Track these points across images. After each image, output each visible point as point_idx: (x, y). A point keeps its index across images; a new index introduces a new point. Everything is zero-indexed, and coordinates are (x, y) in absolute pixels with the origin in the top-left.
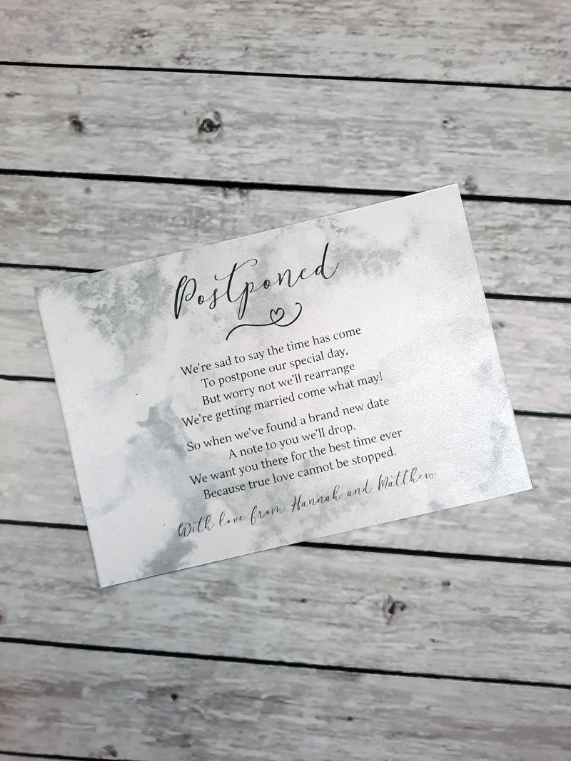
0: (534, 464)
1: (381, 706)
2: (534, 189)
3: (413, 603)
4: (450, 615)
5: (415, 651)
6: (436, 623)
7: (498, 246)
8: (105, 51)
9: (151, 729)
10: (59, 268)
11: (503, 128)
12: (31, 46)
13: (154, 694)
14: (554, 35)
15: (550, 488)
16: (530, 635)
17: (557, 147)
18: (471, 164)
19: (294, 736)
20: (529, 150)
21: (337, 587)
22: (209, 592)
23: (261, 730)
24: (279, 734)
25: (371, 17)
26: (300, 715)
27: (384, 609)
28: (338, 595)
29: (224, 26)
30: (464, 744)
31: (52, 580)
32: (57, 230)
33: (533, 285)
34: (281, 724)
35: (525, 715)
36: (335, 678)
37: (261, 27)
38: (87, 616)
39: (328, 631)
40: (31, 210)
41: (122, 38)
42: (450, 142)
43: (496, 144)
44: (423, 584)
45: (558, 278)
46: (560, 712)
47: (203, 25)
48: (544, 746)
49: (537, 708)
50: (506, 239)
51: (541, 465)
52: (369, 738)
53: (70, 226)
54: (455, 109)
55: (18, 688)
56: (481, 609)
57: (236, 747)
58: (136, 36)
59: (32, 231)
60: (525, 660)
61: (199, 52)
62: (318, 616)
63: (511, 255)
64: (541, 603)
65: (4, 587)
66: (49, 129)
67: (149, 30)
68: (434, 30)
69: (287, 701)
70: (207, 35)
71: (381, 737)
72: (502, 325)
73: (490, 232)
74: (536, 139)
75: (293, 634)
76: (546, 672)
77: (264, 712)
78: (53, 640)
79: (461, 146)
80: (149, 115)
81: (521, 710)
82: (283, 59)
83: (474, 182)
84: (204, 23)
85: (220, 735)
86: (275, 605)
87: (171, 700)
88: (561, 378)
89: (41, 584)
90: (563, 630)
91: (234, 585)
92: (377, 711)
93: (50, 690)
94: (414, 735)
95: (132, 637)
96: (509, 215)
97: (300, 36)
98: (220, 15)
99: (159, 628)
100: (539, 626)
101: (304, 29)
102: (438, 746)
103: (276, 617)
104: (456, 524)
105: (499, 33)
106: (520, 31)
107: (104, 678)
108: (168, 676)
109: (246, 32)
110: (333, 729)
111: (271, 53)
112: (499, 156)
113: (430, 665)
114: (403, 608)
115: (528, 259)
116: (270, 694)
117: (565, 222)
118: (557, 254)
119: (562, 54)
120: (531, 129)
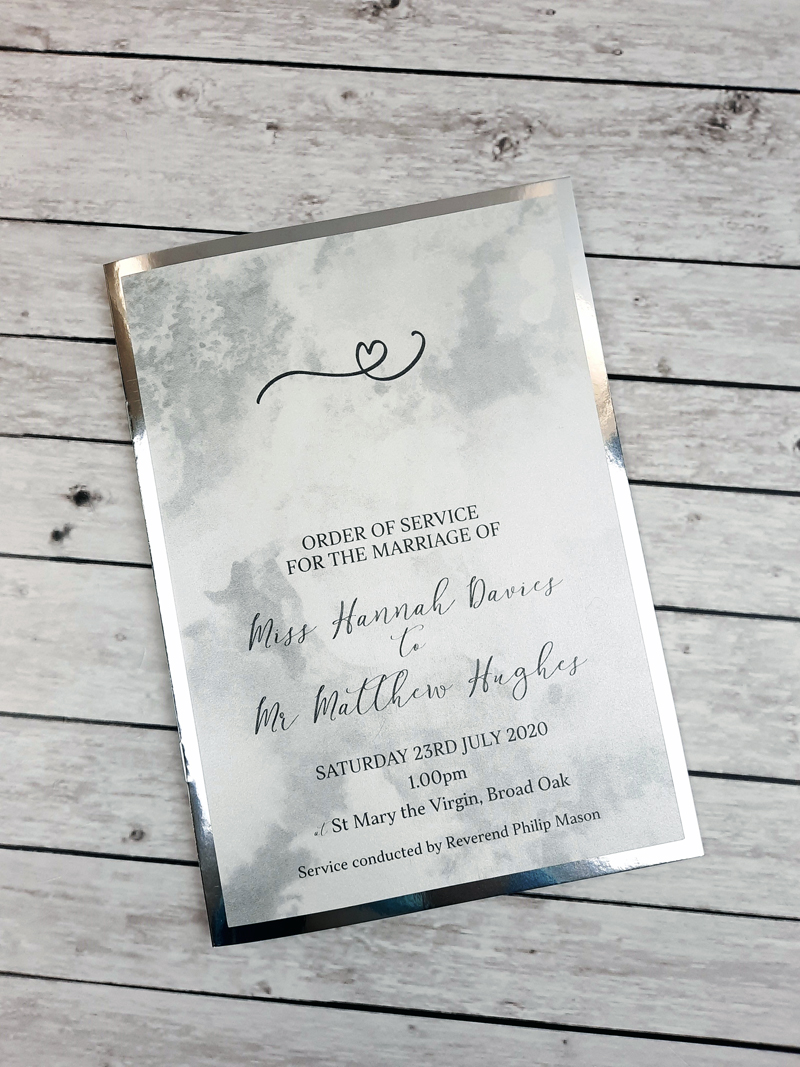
0: (734, 669)
1: (567, 937)
2: (732, 373)
7: (694, 433)
8: (272, 218)
9: (310, 962)
11: (699, 307)
12: (192, 211)
14: (753, 209)
15: (752, 696)
16: (733, 859)
17: (757, 327)
18: (665, 345)
19: (470, 971)
20: (727, 330)
23: (433, 964)
24: (454, 968)
26: (477, 947)
29: (400, 194)
30: (660, 982)
33: (732, 474)
34: (456, 957)
35: (728, 950)
36: (515, 905)
41: (290, 204)
42: (642, 321)
43: (693, 324)
45: (759, 467)
46: (766, 946)
47: (377, 192)
48: (747, 984)
49: (741, 942)
50: (703, 425)
51: (742, 670)
52: (554, 974)
54: (648, 286)
55: (161, 915)
57: (405, 983)
58: (305, 202)
60: (727, 887)
63: (707, 442)
64: (743, 823)
65: (149, 800)
67: (320, 196)
68: (626, 202)
69: (463, 931)
71: (567, 973)
72: (698, 518)
73: (685, 418)
74: (734, 318)
76: (750, 901)
77: (438, 943)
79: (654, 326)
81: (723, 944)
83: (667, 363)
84: (379, 190)
85: (389, 969)
88: (763, 575)
90: (768, 854)
92: (564, 942)
93: (197, 918)
94: (604, 971)
96: (706, 400)
98: (396, 182)
100: (743, 849)
102: (631, 984)
105: (695, 206)
106: (717, 205)
110: (514, 964)
112: (694, 336)
113: (621, 892)
115: (727, 446)
116: (445, 923)
117: (767, 408)
118: (758, 441)
119: (762, 229)
120: (728, 308)
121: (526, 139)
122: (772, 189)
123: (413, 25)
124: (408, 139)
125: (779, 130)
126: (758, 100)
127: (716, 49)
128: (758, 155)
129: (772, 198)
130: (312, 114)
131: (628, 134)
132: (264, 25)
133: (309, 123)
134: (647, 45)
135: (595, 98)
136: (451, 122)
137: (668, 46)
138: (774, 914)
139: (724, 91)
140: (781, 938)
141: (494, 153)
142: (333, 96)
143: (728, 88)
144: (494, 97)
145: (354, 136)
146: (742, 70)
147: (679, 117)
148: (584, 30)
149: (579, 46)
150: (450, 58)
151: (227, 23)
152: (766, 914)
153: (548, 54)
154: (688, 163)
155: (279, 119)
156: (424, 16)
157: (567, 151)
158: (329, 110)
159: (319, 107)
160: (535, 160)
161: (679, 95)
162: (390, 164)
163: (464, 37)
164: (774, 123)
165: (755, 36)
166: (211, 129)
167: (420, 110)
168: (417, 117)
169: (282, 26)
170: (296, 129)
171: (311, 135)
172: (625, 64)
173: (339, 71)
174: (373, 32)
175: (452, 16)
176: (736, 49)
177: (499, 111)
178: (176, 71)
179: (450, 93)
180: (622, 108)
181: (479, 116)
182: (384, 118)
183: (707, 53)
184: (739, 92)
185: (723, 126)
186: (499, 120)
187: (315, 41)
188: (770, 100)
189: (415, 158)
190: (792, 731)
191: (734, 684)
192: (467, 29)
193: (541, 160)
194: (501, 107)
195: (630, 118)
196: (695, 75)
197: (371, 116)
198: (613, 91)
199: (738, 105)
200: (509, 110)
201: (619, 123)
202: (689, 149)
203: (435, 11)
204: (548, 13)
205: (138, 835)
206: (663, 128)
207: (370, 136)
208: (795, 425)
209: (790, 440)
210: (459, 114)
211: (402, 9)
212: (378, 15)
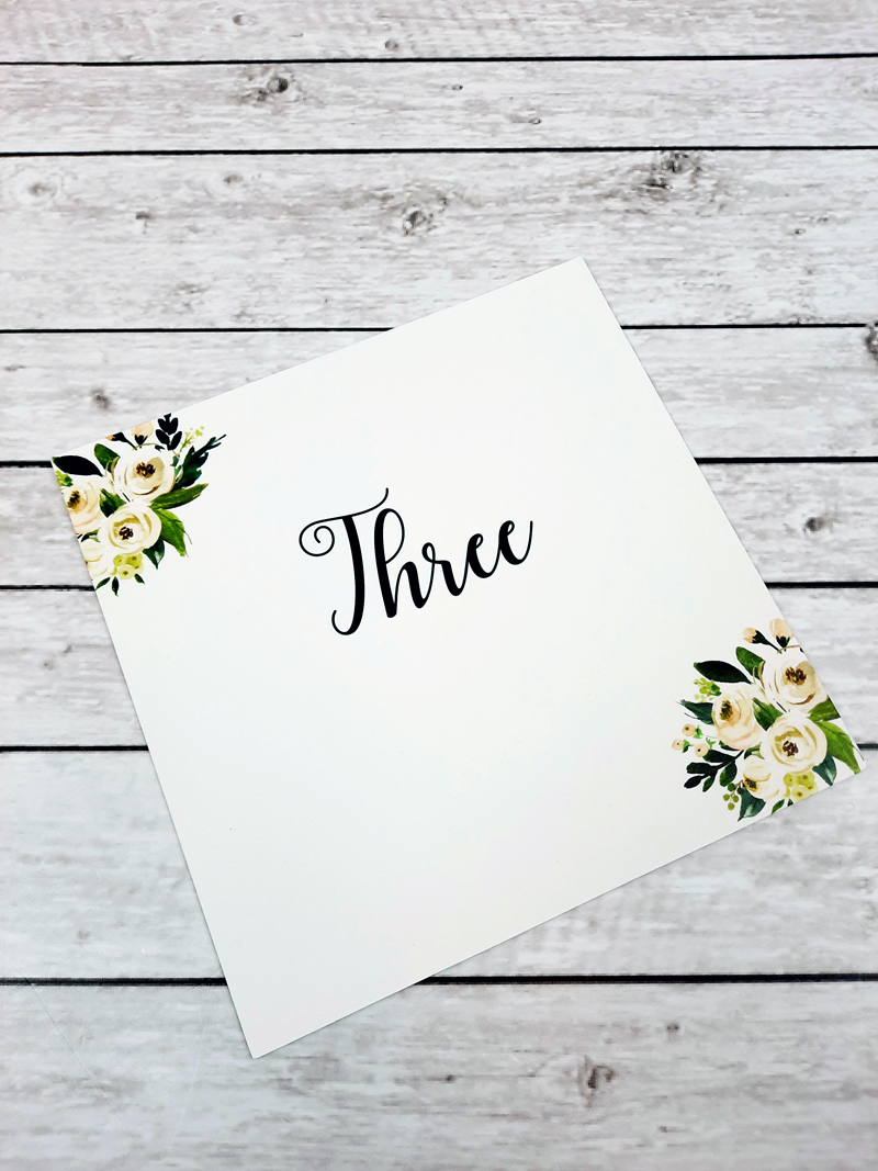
2: (714, 446)
3: (626, 1067)
4: (685, 1082)
5: (637, 1151)
6: (665, 1097)
8: (142, 311)
11: (664, 376)
12: (44, 310)
14: (710, 268)
15: (806, 858)
17: (736, 394)
20: (700, 400)
21: (501, 1050)
22: (296, 1076)
25: (482, 259)
27: (579, 1081)
28: (504, 1064)
29: (296, 276)
31: (36, 1078)
37: (344, 275)
38: (93, 1139)
39: (493, 1130)
40: (32, 512)
41: (163, 295)
44: (636, 1032)
45: (766, 556)
47: (269, 276)
56: (732, 1066)
58: (182, 292)
59: (33, 540)
61: (265, 308)
62: (475, 1104)
66: (62, 407)
67: (200, 285)
70: (274, 288)
74: (707, 386)
75: (436, 1139)
80: (200, 384)
82: (373, 311)
86: (404, 1090)
89: (18, 1087)
91: (336, 1060)
97: (395, 283)
98: (291, 264)
99: (213, 1150)
100: (829, 1088)
101: (398, 276)
103: (406, 1112)
104: (675, 926)
105: (644, 268)
106: (668, 265)
109: (325, 282)
111: (359, 305)
114: (609, 1077)
117: (764, 485)
118: (758, 525)
119: (724, 288)
120: (699, 375)
121: (441, 212)
122: (728, 246)
123: (303, 107)
124: (303, 219)
125: (726, 186)
126: (698, 158)
128: (706, 213)
129: (730, 255)
130: (190, 200)
131: (557, 200)
132: (134, 116)
133: (187, 210)
134: (568, 112)
135: (515, 167)
136: (352, 199)
137: (589, 113)
139: (659, 152)
141: (404, 228)
142: (215, 182)
143: (663, 149)
144: (401, 172)
145: (240, 220)
146: (676, 130)
147: (612, 180)
148: (496, 102)
149: (492, 118)
150: (347, 137)
151: (92, 117)
153: (460, 127)
154: (628, 225)
155: (151, 208)
156: (316, 98)
157: (489, 221)
158: (209, 195)
159: (197, 193)
160: (453, 232)
161: (610, 159)
162: (283, 246)
163: (362, 115)
164: (720, 180)
165: (685, 98)
166: (70, 223)
167: (316, 189)
168: (312, 197)
169: (154, 116)
170: (171, 217)
171: (189, 222)
172: (545, 132)
173: (221, 156)
174: (259, 116)
175: (347, 96)
176: (666, 111)
177: (408, 185)
178: (30, 167)
179: (350, 170)
180: (547, 174)
181: (385, 191)
182: (275, 200)
183: (634, 116)
184: (676, 152)
185: (663, 186)
186: (408, 194)
187: (192, 128)
188: (710, 157)
189: (313, 238)
190: (868, 903)
191: (779, 842)
192: (365, 107)
193: (461, 232)
194: (408, 181)
195: (557, 184)
196: (625, 138)
197: (259, 198)
198: (535, 159)
199: (676, 165)
200: (418, 184)
201: (545, 189)
202: (627, 211)
203: (328, 93)
204: (454, 89)
206: (596, 192)
207: (259, 219)
208: (802, 502)
209: (798, 520)
210: (361, 191)
211: (291, 93)
212: (263, 100)
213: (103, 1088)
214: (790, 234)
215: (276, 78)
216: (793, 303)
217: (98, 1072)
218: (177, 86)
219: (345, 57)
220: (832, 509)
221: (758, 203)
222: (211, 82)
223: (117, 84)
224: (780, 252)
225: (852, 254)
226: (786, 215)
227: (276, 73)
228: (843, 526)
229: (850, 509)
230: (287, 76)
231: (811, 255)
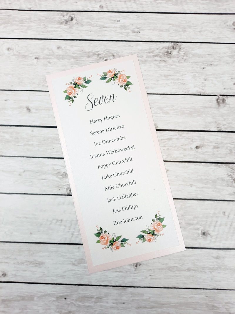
0: (180, 215)
1: (134, 298)
3: (143, 263)
4: (155, 267)
5: (144, 279)
6: (151, 269)
7: (166, 145)
8: (37, 86)
9: (58, 310)
10: (24, 157)
11: (165, 108)
12: (13, 85)
13: (58, 298)
14: (180, 78)
15: (186, 223)
16: (182, 272)
17: (183, 113)
18: (156, 119)
19: (106, 310)
20: (174, 114)
22: (76, 262)
23: (95, 308)
24: (101, 309)
26: (107, 303)
27: (134, 265)
30: (162, 310)
31: (23, 261)
32: (23, 144)
33: (177, 157)
34: (101, 306)
35: (181, 299)
36: (118, 290)
38: (35, 273)
39: (116, 274)
40: (14, 138)
41: (42, 81)
43: (164, 113)
45: (185, 155)
46: (192, 297)
48: (187, 309)
49: (185, 296)
50: (168, 143)
51: (182, 215)
52: (131, 309)
53: (27, 143)
55: (12, 299)
56: (165, 264)
59: (14, 145)
60: (181, 280)
63: (170, 148)
64: (184, 261)
65: (7, 264)
66: (19, 111)
69: (103, 298)
71: (134, 309)
72: (168, 171)
73: (163, 141)
74: (176, 111)
75: (104, 275)
76: (187, 284)
77: (95, 302)
78: (24, 282)
81: (180, 297)
83: (157, 125)
85: (81, 311)
87: (64, 300)
88: (187, 187)
89: (20, 262)
90: (192, 270)
91: (84, 260)
92: (133, 300)
93: (23, 299)
94: (145, 308)
95: (51, 279)
96: (169, 135)
99: (59, 276)
100: (185, 269)
102: (153, 311)
105: (163, 78)
106: (170, 77)
107: (41, 293)
108: (63, 292)
110: (119, 307)
112: (165, 116)
113: (150, 284)
114: (140, 265)
115: (175, 149)
116: (97, 296)
117: (187, 137)
118: (184, 147)
119: (183, 84)
120: (174, 108)
121: (113, 59)
122: (185, 72)
123: (77, 26)
124: (77, 60)
125: (187, 54)
126: (181, 45)
127: (168, 30)
128: (181, 62)
129: (186, 74)
130: (48, 54)
131: (143, 57)
132: (33, 28)
133: (47, 57)
134: (147, 30)
135: (133, 46)
136: (90, 55)
137: (153, 30)
138: (194, 288)
139: (170, 43)
140: (197, 295)
142: (55, 48)
143: (172, 42)
144: (103, 47)
145: (61, 60)
146: (176, 36)
147: (157, 51)
148: (128, 26)
149: (127, 31)
150: (89, 36)
151: (21, 27)
152: (192, 288)
153: (119, 33)
154: (160, 65)
155: (38, 56)
156: (81, 23)
158: (53, 52)
159: (50, 52)
161: (157, 45)
162: (72, 68)
163: (93, 29)
164: (186, 52)
165: (179, 26)
166: (18, 59)
167: (81, 51)
168: (80, 54)
169: (38, 28)
170: (44, 59)
171: (48, 60)
172: (141, 36)
173: (56, 40)
174: (66, 28)
175: (89, 23)
176: (173, 30)
177: (104, 51)
178: (7, 42)
179: (89, 46)
180: (141, 49)
181: (98, 53)
182: (70, 54)
183: (165, 32)
184: (175, 43)
185: (170, 53)
186: (104, 54)
187: (48, 32)
188: (184, 45)
192: (94, 27)
194: (105, 50)
195: (143, 52)
196: (162, 38)
197: (66, 54)
199: (175, 47)
200: (107, 51)
201: (140, 53)
202: (161, 61)
203: (84, 22)
204: (117, 21)
205: (4, 275)
206: (153, 55)
207: (66, 60)
208: (195, 142)
209: (194, 146)
210: (92, 52)
211: (74, 21)
212: (67, 23)
213: (37, 263)
214: (201, 69)
215: (70, 16)
216: (200, 89)
217: (35, 260)
218: (44, 18)
219: (89, 10)
220: (202, 144)
221: (194, 59)
222: (53, 17)
223: (28, 17)
224: (198, 74)
225: (217, 75)
226: (201, 63)
227: (70, 15)
228: (204, 148)
229: (206, 144)
230: (73, 16)
231: (206, 75)
